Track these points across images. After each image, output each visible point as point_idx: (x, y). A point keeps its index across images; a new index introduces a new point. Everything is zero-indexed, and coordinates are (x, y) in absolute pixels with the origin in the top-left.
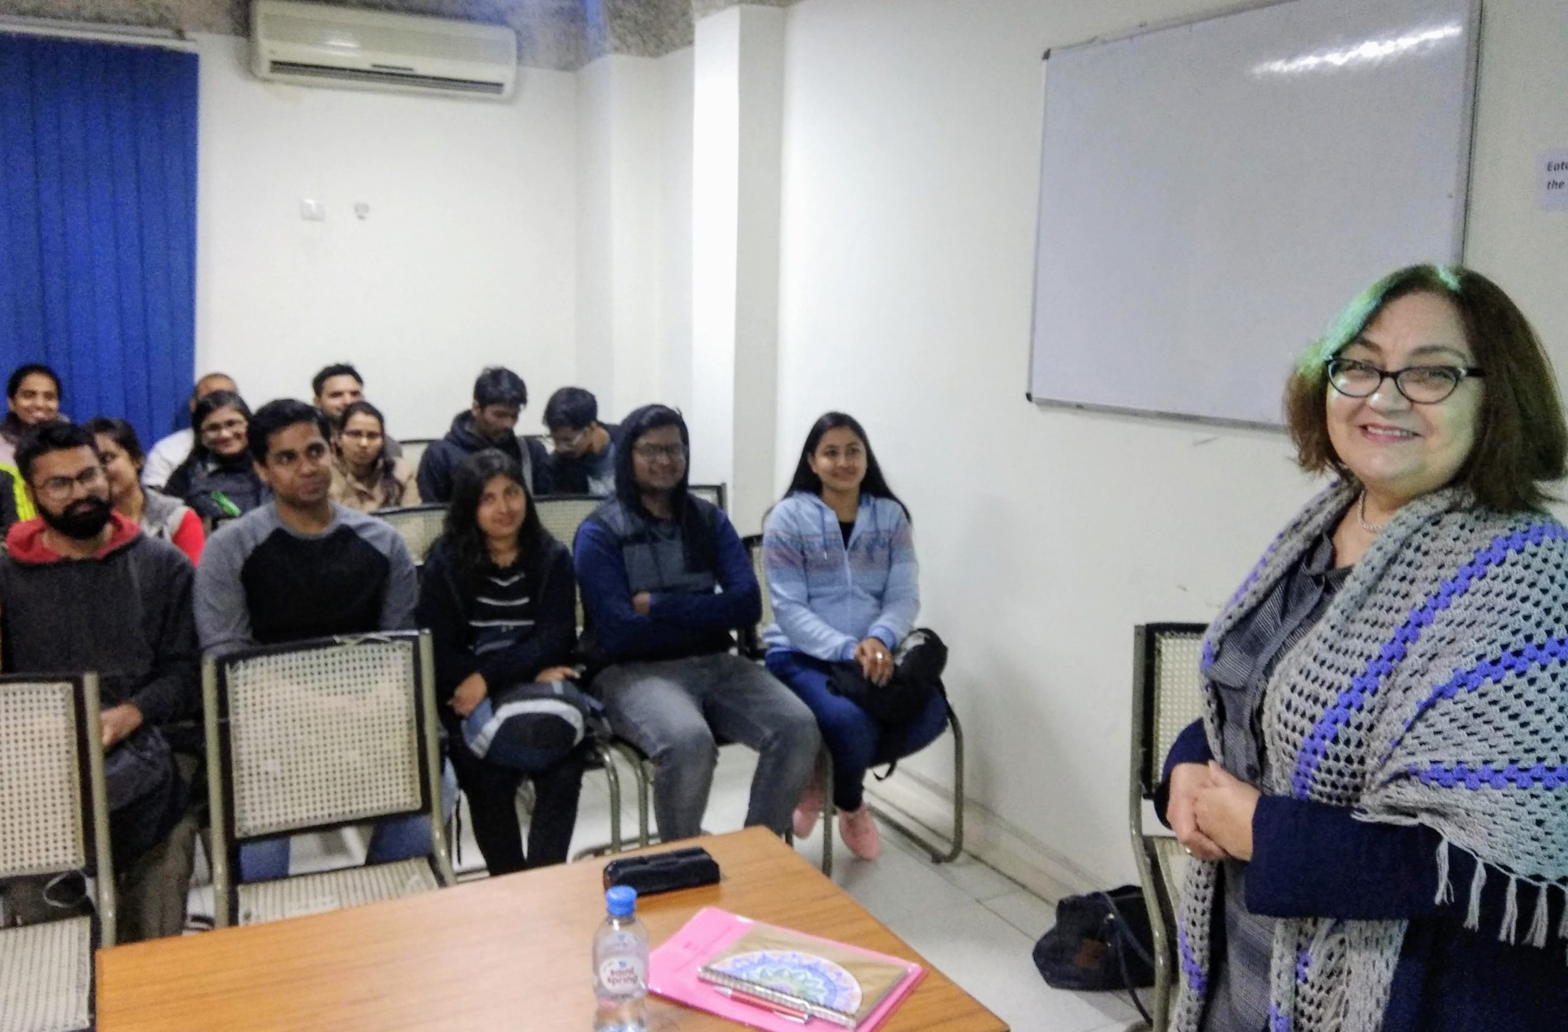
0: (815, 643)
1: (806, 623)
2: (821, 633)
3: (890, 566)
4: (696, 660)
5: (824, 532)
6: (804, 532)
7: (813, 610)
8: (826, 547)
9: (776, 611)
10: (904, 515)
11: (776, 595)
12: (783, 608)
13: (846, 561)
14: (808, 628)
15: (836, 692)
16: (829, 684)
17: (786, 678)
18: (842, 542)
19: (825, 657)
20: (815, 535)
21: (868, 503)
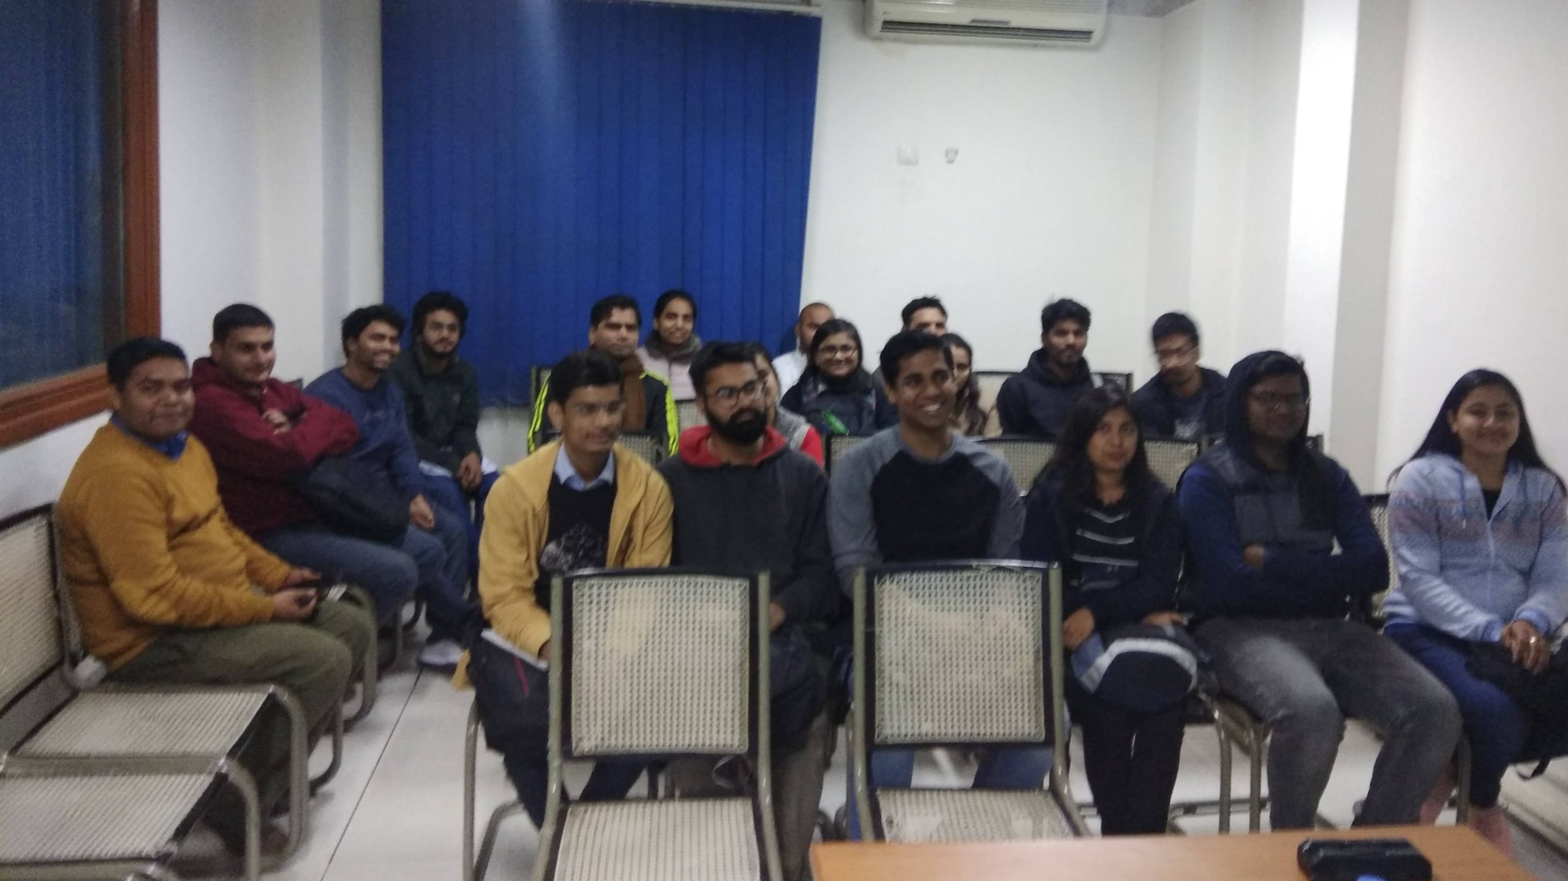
0: (1451, 619)
1: (1439, 595)
2: (1457, 608)
3: (1540, 544)
4: (1313, 623)
5: (1463, 497)
6: (1439, 497)
7: (1447, 581)
8: (1465, 515)
9: (1403, 578)
10: (1558, 488)
11: (1405, 561)
12: (1413, 576)
13: (1489, 531)
14: (1442, 601)
15: (1478, 675)
16: (1468, 665)
17: (1416, 653)
18: (1485, 513)
19: (1462, 634)
20: (1452, 501)
21: (1516, 472)
